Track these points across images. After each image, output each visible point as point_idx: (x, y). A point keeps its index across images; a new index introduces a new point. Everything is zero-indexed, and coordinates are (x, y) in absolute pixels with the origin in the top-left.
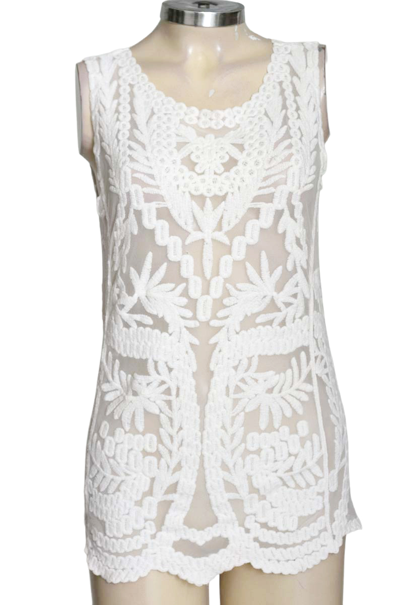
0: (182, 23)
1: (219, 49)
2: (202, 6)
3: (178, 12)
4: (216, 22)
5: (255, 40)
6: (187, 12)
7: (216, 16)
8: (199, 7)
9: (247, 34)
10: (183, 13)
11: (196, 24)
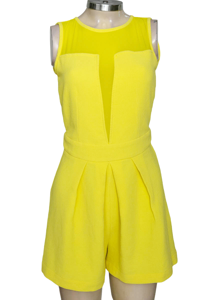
0: (95, 9)
1: (111, 21)
2: (104, 2)
3: (93, 4)
4: (109, 9)
5: (127, 17)
6: (97, 4)
7: (109, 6)
8: (103, 3)
9: (124, 15)
10: (95, 5)
11: (100, 9)
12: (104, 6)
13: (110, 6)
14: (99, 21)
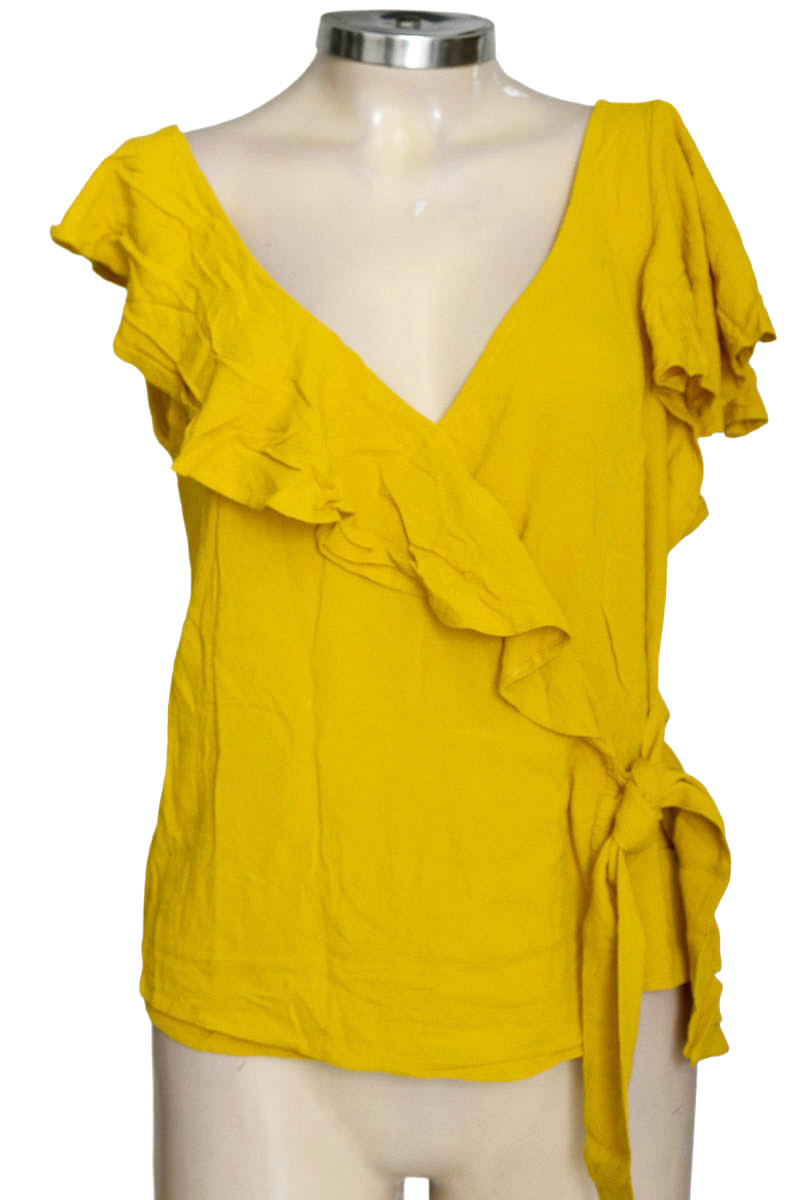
0: (359, 58)
1: (437, 115)
2: (404, 24)
3: (350, 35)
4: (431, 58)
5: (515, 98)
6: (369, 36)
7: (432, 45)
8: (398, 26)
9: (499, 84)
10: (360, 40)
11: (387, 62)
12: (404, 44)
13: (437, 43)
14: (377, 118)
